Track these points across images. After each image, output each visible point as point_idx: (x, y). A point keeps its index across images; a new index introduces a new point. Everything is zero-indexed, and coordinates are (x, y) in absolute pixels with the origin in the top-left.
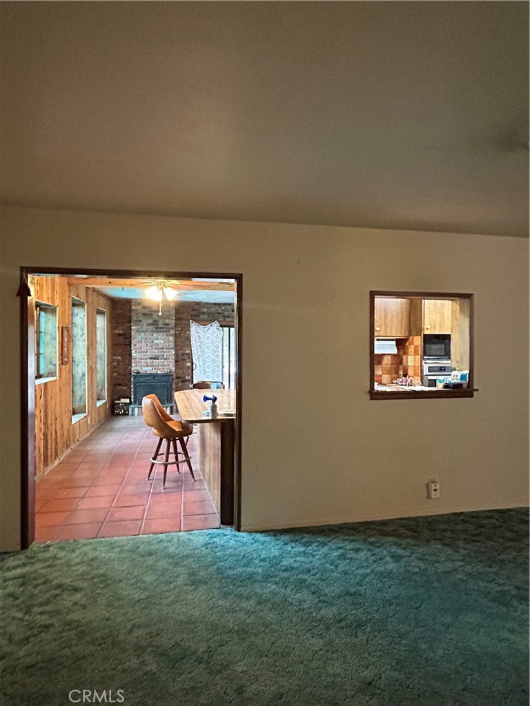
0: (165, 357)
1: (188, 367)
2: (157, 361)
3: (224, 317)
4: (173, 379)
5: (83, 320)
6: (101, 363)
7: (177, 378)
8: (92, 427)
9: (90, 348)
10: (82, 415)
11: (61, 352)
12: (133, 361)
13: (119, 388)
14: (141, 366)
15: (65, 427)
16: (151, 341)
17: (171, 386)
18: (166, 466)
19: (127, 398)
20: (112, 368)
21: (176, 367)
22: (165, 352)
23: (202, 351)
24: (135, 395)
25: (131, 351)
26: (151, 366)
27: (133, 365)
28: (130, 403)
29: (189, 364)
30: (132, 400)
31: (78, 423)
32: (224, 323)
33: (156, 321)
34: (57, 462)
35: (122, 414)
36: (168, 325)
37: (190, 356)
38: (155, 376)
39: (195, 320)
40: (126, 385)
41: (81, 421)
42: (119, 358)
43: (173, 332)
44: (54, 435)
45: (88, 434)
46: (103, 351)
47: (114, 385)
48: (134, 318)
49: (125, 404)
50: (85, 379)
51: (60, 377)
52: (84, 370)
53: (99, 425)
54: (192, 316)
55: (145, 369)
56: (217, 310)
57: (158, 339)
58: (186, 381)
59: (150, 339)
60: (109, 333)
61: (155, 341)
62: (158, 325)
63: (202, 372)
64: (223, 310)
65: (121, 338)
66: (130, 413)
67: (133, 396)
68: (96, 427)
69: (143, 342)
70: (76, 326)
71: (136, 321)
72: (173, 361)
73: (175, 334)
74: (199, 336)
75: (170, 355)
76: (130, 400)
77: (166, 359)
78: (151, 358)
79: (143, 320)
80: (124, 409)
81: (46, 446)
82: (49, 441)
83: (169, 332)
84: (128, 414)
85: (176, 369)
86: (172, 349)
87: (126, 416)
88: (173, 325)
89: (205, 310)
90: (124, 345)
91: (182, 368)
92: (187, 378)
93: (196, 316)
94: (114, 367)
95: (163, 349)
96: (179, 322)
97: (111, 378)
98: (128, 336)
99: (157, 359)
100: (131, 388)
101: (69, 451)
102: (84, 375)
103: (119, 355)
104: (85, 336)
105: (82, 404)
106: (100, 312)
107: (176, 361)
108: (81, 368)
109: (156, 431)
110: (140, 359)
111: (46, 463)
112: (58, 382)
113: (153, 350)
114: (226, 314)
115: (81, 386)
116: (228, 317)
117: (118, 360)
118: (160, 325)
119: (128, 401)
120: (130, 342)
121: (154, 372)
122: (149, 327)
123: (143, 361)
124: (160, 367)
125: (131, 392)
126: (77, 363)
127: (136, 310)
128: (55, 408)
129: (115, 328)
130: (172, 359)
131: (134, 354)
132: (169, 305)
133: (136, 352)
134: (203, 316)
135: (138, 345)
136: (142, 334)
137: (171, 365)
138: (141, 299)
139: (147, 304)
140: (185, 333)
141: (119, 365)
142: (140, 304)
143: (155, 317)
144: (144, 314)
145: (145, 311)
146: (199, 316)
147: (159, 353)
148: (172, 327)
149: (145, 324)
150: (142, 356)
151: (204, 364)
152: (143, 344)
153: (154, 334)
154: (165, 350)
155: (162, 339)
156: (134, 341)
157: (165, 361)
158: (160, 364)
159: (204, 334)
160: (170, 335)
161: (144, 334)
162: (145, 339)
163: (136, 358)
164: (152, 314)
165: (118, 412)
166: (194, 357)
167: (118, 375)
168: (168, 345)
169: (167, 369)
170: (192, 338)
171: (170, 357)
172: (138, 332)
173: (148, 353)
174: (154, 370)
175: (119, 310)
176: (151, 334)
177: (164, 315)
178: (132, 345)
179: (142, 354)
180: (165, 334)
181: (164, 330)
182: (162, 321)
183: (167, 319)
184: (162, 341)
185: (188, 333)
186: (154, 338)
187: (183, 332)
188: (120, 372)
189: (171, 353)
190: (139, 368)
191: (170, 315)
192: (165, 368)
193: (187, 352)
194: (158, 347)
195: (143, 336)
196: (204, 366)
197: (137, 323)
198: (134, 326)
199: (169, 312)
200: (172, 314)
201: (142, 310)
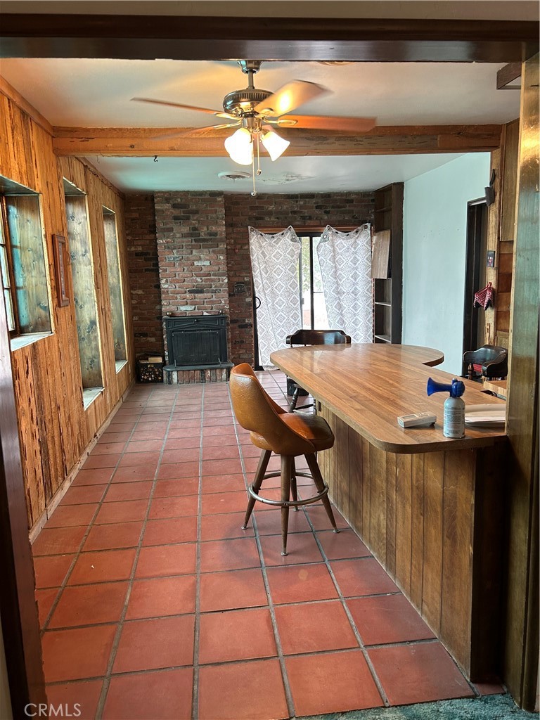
0: (213, 288)
1: (249, 304)
2: (200, 295)
3: (303, 218)
4: (228, 324)
5: (84, 226)
7: (233, 321)
8: (113, 407)
9: (100, 276)
10: (98, 392)
11: (54, 284)
12: (163, 296)
13: (143, 339)
14: (177, 305)
15: (75, 419)
16: (189, 262)
17: (225, 335)
18: (285, 508)
19: (159, 356)
20: (133, 307)
21: (231, 303)
22: (213, 280)
23: (269, 278)
24: (169, 352)
25: (159, 280)
26: (192, 304)
27: (164, 302)
29: (249, 299)
30: (167, 359)
31: (93, 407)
32: (302, 229)
33: (195, 229)
35: (152, 381)
36: (215, 234)
37: (250, 285)
38: (198, 319)
39: (257, 226)
40: (154, 335)
41: (97, 403)
42: (140, 292)
43: (222, 246)
44: (57, 439)
45: (109, 421)
47: (136, 335)
48: (160, 225)
49: (156, 365)
50: (95, 331)
51: (57, 331)
52: (93, 314)
53: (121, 402)
54: (250, 218)
55: (183, 308)
56: (292, 206)
57: (200, 259)
58: (246, 326)
60: (122, 251)
61: (196, 263)
62: (199, 235)
63: (273, 311)
64: (301, 207)
65: (141, 261)
66: (165, 378)
67: (167, 353)
68: (119, 405)
69: (177, 264)
70: (74, 239)
71: (164, 230)
72: (226, 294)
73: (227, 249)
74: (263, 253)
75: (221, 285)
76: (164, 359)
77: (215, 292)
78: (190, 292)
79: (176, 228)
80: (155, 374)
81: (46, 463)
82: (51, 452)
83: (217, 246)
84: (162, 381)
85: (230, 308)
86: (223, 275)
87: (159, 385)
88: (224, 235)
89: (271, 208)
90: (146, 270)
91: (240, 305)
92: (247, 321)
93: (257, 218)
95: (209, 275)
96: (231, 229)
97: (132, 325)
98: (153, 256)
99: (201, 292)
100: (163, 341)
102: (94, 322)
103: (141, 288)
104: (90, 255)
105: (94, 371)
106: (108, 216)
107: (230, 295)
108: (89, 311)
109: (261, 438)
110: (174, 292)
111: (49, 493)
112: (56, 339)
113: (194, 278)
114: (306, 213)
115: (90, 342)
116: (310, 218)
117: (139, 296)
118: (203, 236)
119: (159, 360)
120: (157, 265)
121: (197, 312)
122: (185, 240)
123: (178, 296)
124: (205, 305)
125: (164, 345)
126: (80, 303)
127: (163, 211)
128: (55, 389)
129: (132, 243)
130: (224, 291)
131: (164, 285)
132: (215, 201)
133: (167, 281)
134: (270, 218)
135: (169, 270)
136: (175, 251)
137: (223, 302)
138: (169, 192)
139: (179, 200)
140: (241, 248)
141: (141, 303)
142: (167, 200)
143: (193, 222)
144: (176, 218)
145: (177, 212)
146: (262, 219)
147: (204, 283)
148: (221, 239)
149: (178, 235)
150: (177, 288)
151: (273, 298)
152: (179, 269)
153: (194, 252)
154: (212, 277)
155: (207, 260)
156: (163, 263)
157: (213, 294)
158: (205, 300)
159: (271, 248)
160: (220, 252)
161: (178, 252)
162: (181, 260)
163: (167, 292)
164: (189, 216)
165: (146, 377)
166: (257, 287)
167: (140, 319)
168: (217, 268)
169: (217, 308)
170: (253, 256)
171: (222, 289)
172: (169, 248)
173: (185, 283)
174: (196, 310)
175: (133, 214)
176: (189, 251)
177: (207, 218)
178: (160, 271)
179: (177, 285)
180: (211, 250)
181: (210, 243)
182: (205, 229)
183: (212, 225)
184: (207, 263)
185: (246, 247)
186: (194, 258)
187: (238, 246)
188: (143, 314)
189: (223, 281)
190: (173, 308)
191: (218, 218)
192: (213, 306)
193: (246, 279)
194: (202, 272)
195: (176, 255)
196: (273, 301)
197: (165, 234)
198: (162, 239)
199: (216, 213)
200: (221, 217)
201: (172, 210)
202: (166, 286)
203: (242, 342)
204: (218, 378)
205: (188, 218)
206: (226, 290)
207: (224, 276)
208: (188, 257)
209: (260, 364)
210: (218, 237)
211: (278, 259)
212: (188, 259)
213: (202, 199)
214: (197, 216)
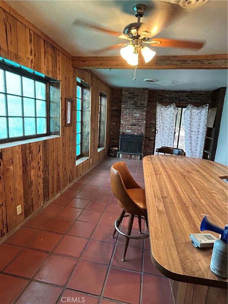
0: (140, 125)
1: (153, 132)
3: (180, 100)
4: (143, 139)
5: (89, 97)
6: (103, 126)
7: (146, 138)
10: (86, 158)
11: (63, 117)
12: (121, 126)
13: (113, 141)
14: (126, 130)
15: (69, 169)
16: (132, 114)
17: (142, 143)
19: (117, 147)
21: (146, 131)
22: (140, 122)
23: (163, 123)
24: (121, 146)
25: (120, 120)
26: (131, 130)
27: (121, 128)
28: (118, 150)
29: (154, 130)
30: (119, 149)
31: (81, 165)
32: (179, 105)
33: (136, 102)
34: (58, 195)
35: (113, 156)
36: (143, 104)
37: (155, 125)
38: (133, 136)
39: (160, 102)
40: (117, 140)
41: (84, 163)
42: (114, 124)
43: (145, 109)
44: (56, 177)
46: (104, 119)
47: (111, 139)
48: (123, 100)
49: (116, 150)
50: (89, 136)
51: (63, 135)
52: (89, 130)
53: (98, 162)
54: (158, 99)
55: (128, 131)
56: (176, 96)
57: (136, 113)
58: (151, 140)
59: (132, 113)
61: (134, 115)
62: (137, 104)
63: (162, 135)
64: (179, 96)
65: (116, 112)
67: (120, 147)
68: (97, 164)
69: (127, 115)
70: (85, 102)
71: (124, 102)
72: (144, 127)
73: (147, 110)
74: (161, 113)
77: (140, 126)
78: (131, 125)
79: (129, 101)
80: (114, 153)
81: (46, 187)
82: (50, 182)
83: (143, 109)
84: (116, 156)
85: (145, 133)
86: (144, 120)
87: (115, 158)
88: (146, 105)
89: (167, 95)
90: (117, 116)
91: (149, 132)
92: (151, 138)
93: (161, 99)
94: (111, 129)
95: (139, 119)
96: (150, 103)
97: (109, 135)
98: (120, 111)
99: (135, 126)
100: (119, 142)
101: (72, 183)
102: (88, 133)
103: (114, 122)
104: (90, 108)
105: (87, 151)
107: (146, 128)
108: (87, 129)
110: (125, 125)
112: (61, 139)
113: (133, 120)
114: (181, 98)
115: (87, 140)
116: (183, 100)
117: (114, 125)
119: (117, 149)
120: (120, 114)
122: (131, 106)
123: (127, 126)
124: (136, 131)
125: (119, 144)
127: (125, 95)
129: (113, 106)
132: (145, 92)
133: (123, 121)
134: (166, 99)
135: (124, 116)
136: (127, 110)
137: (143, 130)
139: (131, 91)
140: (153, 111)
141: (114, 128)
142: (127, 91)
143: (136, 99)
144: (129, 98)
146: (163, 100)
147: (136, 122)
149: (129, 104)
150: (126, 124)
153: (134, 110)
155: (139, 114)
156: (123, 114)
158: (136, 129)
159: (165, 111)
160: (144, 111)
162: (129, 113)
163: (123, 124)
165: (111, 154)
166: (157, 126)
167: (113, 133)
168: (142, 117)
171: (143, 125)
172: (125, 108)
173: (130, 122)
174: (132, 132)
176: (132, 110)
177: (141, 98)
178: (121, 117)
179: (127, 122)
180: (141, 110)
181: (141, 108)
182: (140, 102)
183: (143, 101)
184: (139, 115)
185: (155, 110)
186: (134, 113)
189: (144, 122)
190: (124, 130)
191: (145, 98)
192: (139, 131)
193: (153, 122)
194: (136, 118)
195: (127, 111)
196: (163, 132)
197: (125, 103)
198: (123, 105)
199: (144, 96)
200: (146, 98)
201: (128, 95)
202: (123, 122)
203: (149, 146)
204: (136, 158)
205: (134, 98)
211: (167, 116)
213: (140, 91)
214: (137, 97)
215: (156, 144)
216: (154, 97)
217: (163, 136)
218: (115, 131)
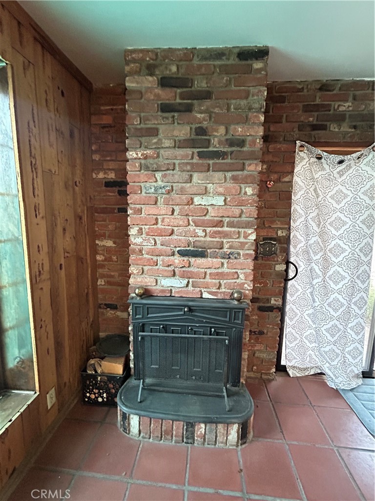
1: (278, 274)
2: (200, 261)
12: (132, 257)
14: (156, 276)
16: (185, 198)
19: (118, 359)
22: (226, 235)
25: (126, 227)
26: (183, 276)
27: (133, 269)
29: (282, 267)
30: (132, 364)
33: (201, 131)
36: (241, 143)
37: (287, 244)
38: (193, 305)
39: (312, 142)
42: (109, 243)
43: (251, 168)
48: (134, 121)
55: (167, 283)
57: (205, 192)
58: (271, 309)
61: (197, 200)
62: (209, 143)
67: (132, 356)
69: (161, 201)
71: (140, 132)
72: (250, 263)
75: (242, 245)
76: (126, 367)
77: (228, 257)
78: (182, 253)
79: (162, 129)
83: (243, 168)
86: (247, 225)
88: (258, 144)
89: (345, 107)
92: (273, 302)
95: (220, 224)
99: (202, 254)
103: (110, 237)
110: (151, 253)
113: (192, 228)
117: (108, 250)
118: (216, 145)
121: (192, 292)
122: (180, 152)
123: (160, 259)
124: (208, 279)
127: (140, 93)
130: (247, 256)
131: (135, 239)
132: (249, 70)
133: (140, 231)
134: (340, 126)
135: (147, 210)
136: (159, 175)
137: (242, 276)
138: (155, 52)
139: (174, 69)
140: (278, 180)
141: (110, 260)
142: (150, 70)
143: (199, 116)
144: (166, 108)
145: (168, 95)
146: (324, 128)
147: (208, 239)
148: (253, 152)
149: (167, 143)
150: (159, 246)
151: (325, 269)
152: (162, 209)
153: (196, 176)
154: (226, 229)
155: (220, 194)
156: (136, 196)
157: (225, 261)
158: (209, 271)
159: (328, 183)
160: (246, 181)
161: (164, 176)
162: (169, 192)
163: (141, 251)
164: (192, 105)
165: (93, 396)
166: (295, 247)
167: (109, 283)
168: (237, 211)
169: (228, 286)
170: (296, 194)
171: (241, 252)
172: (147, 168)
173: (174, 237)
174: (190, 288)
175: (104, 117)
176: (185, 176)
177: (228, 109)
178: (129, 212)
179: (159, 239)
180: (229, 175)
181: (229, 161)
182: (222, 130)
183: (238, 123)
184: (220, 201)
185: (286, 179)
186: (194, 190)
187: (274, 177)
188: (112, 277)
189: (246, 237)
190: (147, 281)
191: (250, 109)
192: (223, 282)
193: (280, 233)
194: (207, 217)
195: (160, 183)
196: (325, 274)
197: (143, 139)
198: (135, 149)
199: (247, 98)
200: (257, 106)
201: (159, 91)
202: (138, 240)
203: (261, 333)
204: (219, 439)
205: (189, 109)
206: (251, 255)
207: (250, 228)
208: (182, 188)
209: (283, 363)
210: (245, 149)
211: (338, 202)
212: (182, 191)
213: (220, 66)
214: (208, 103)
215: (291, 319)
216: (284, 120)
217: (326, 294)
218: (116, 274)
